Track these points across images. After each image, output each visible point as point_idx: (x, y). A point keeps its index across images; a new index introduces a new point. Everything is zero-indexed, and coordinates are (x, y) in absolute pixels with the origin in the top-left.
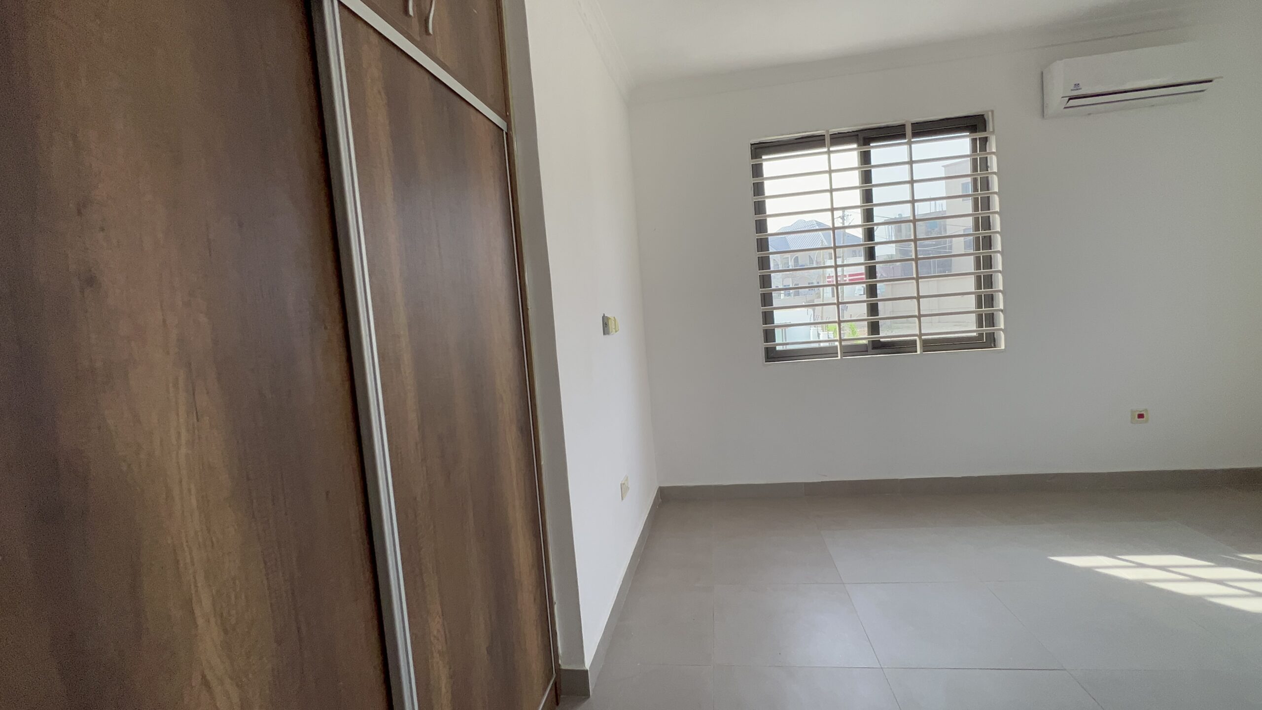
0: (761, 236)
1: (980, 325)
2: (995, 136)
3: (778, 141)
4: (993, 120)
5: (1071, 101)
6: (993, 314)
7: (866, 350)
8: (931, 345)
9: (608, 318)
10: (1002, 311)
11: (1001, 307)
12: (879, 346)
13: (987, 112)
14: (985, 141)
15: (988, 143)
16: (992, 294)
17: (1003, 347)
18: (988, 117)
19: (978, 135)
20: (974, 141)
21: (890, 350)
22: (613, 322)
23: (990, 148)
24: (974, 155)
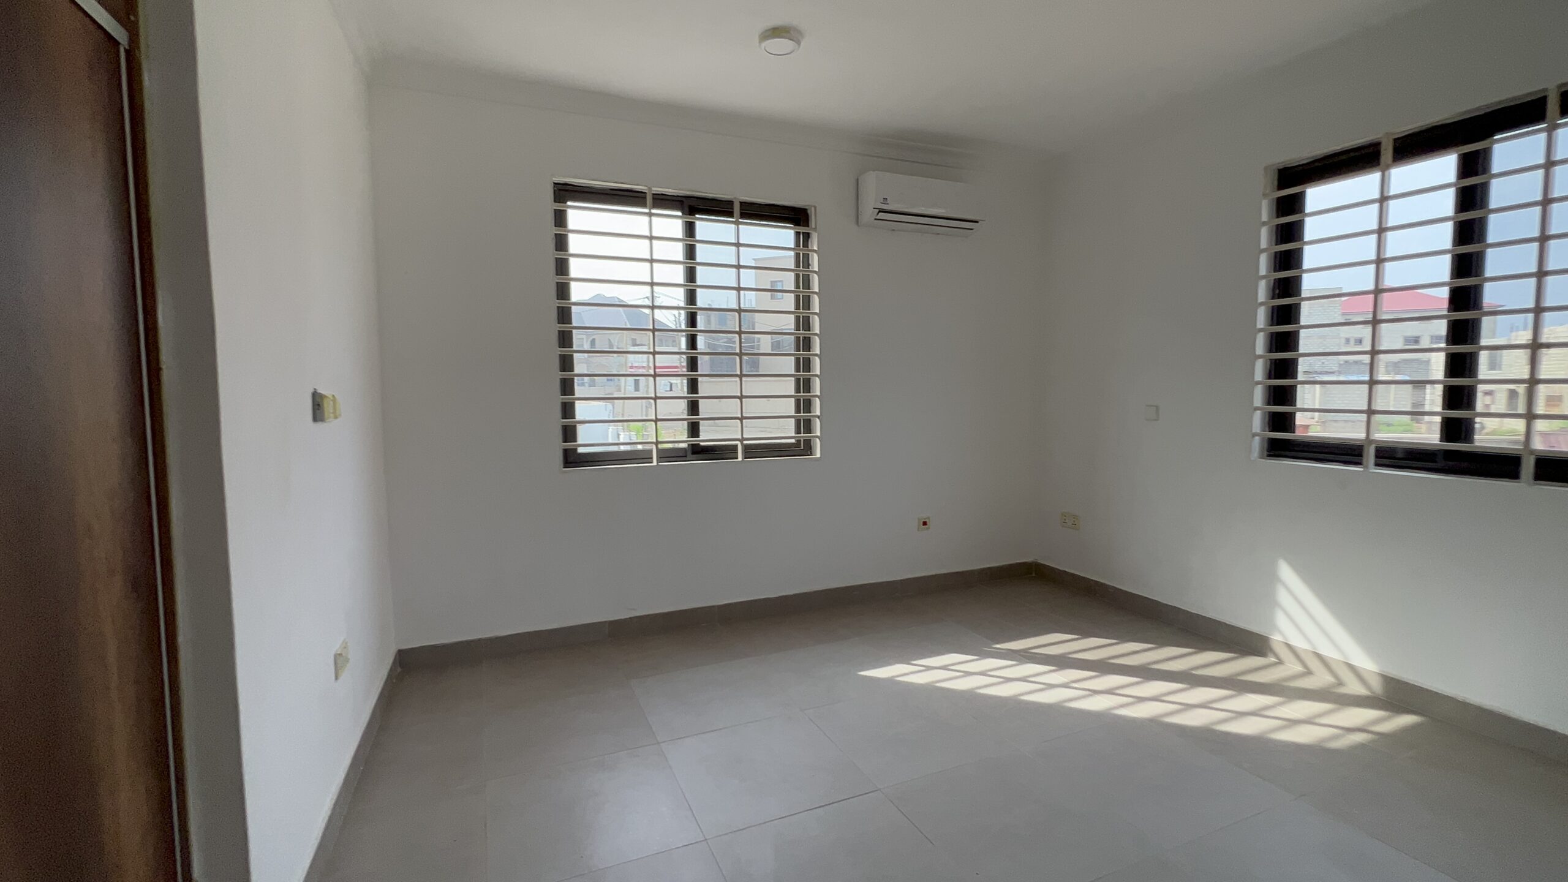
0: (563, 303)
1: (798, 431)
2: (817, 234)
3: (589, 187)
4: (815, 216)
5: (880, 213)
6: (810, 420)
7: (684, 455)
8: (754, 451)
9: (322, 396)
10: (818, 417)
11: (818, 413)
12: (699, 451)
13: (812, 206)
14: (807, 236)
15: (810, 240)
16: (810, 399)
17: (818, 455)
18: (811, 212)
19: (802, 229)
20: (797, 234)
21: (710, 456)
22: (332, 402)
23: (812, 246)
24: (797, 250)
